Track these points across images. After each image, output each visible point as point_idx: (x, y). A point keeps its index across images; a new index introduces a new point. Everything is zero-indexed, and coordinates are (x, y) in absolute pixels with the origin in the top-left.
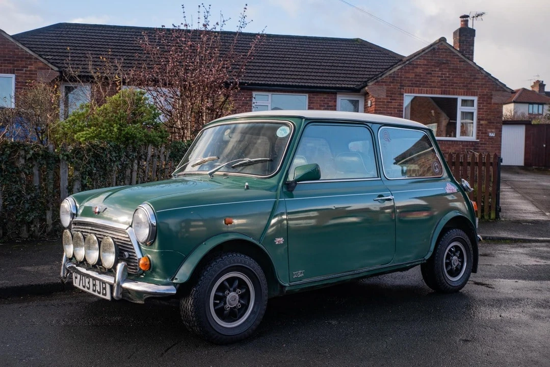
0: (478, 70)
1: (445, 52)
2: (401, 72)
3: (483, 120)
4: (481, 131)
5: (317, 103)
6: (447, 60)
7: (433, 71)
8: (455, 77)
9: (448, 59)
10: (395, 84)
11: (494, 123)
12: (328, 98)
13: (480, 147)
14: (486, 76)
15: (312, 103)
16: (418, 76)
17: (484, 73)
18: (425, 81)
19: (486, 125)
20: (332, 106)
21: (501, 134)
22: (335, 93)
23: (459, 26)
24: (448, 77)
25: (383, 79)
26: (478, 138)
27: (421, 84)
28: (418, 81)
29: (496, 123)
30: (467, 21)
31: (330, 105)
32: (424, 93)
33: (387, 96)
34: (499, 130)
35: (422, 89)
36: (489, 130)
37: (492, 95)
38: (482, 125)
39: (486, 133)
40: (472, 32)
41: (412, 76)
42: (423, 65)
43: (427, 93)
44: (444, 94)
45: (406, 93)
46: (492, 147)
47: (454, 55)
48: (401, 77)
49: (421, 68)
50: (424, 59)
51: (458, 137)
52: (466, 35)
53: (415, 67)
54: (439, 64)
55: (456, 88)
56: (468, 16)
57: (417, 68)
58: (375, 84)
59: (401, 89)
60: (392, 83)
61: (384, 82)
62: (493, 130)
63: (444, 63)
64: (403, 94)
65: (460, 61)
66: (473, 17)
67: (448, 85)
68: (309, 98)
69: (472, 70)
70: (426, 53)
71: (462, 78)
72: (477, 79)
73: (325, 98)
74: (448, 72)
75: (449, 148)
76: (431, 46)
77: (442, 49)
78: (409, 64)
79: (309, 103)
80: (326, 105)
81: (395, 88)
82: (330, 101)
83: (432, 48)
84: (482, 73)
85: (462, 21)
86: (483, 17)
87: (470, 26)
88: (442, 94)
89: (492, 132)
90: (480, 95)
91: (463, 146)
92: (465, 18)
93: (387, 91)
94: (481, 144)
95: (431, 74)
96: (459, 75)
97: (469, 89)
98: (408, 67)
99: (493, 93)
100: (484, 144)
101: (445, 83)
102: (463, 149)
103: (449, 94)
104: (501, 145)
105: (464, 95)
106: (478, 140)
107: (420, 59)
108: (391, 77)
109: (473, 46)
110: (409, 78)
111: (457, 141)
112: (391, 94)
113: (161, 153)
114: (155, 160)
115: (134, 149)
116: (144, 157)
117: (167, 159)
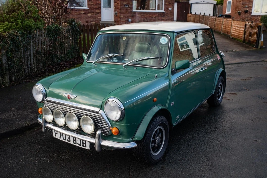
3: (167, 2)
4: (166, 8)
11: (171, 3)
13: (165, 14)
19: (168, 4)
21: (174, 9)
26: (164, 11)
29: (172, 3)
34: (173, 7)
36: (169, 7)
38: (166, 4)
39: (168, 8)
46: (170, 15)
51: (157, 11)
62: (171, 7)
75: (153, 15)
89: (170, 8)
91: (158, 14)
94: (166, 13)
100: (168, 13)
102: (158, 16)
104: (174, 13)
106: (165, 12)
111: (156, 12)
113: (43, 33)
114: (40, 37)
115: (30, 33)
116: (35, 37)
117: (46, 36)
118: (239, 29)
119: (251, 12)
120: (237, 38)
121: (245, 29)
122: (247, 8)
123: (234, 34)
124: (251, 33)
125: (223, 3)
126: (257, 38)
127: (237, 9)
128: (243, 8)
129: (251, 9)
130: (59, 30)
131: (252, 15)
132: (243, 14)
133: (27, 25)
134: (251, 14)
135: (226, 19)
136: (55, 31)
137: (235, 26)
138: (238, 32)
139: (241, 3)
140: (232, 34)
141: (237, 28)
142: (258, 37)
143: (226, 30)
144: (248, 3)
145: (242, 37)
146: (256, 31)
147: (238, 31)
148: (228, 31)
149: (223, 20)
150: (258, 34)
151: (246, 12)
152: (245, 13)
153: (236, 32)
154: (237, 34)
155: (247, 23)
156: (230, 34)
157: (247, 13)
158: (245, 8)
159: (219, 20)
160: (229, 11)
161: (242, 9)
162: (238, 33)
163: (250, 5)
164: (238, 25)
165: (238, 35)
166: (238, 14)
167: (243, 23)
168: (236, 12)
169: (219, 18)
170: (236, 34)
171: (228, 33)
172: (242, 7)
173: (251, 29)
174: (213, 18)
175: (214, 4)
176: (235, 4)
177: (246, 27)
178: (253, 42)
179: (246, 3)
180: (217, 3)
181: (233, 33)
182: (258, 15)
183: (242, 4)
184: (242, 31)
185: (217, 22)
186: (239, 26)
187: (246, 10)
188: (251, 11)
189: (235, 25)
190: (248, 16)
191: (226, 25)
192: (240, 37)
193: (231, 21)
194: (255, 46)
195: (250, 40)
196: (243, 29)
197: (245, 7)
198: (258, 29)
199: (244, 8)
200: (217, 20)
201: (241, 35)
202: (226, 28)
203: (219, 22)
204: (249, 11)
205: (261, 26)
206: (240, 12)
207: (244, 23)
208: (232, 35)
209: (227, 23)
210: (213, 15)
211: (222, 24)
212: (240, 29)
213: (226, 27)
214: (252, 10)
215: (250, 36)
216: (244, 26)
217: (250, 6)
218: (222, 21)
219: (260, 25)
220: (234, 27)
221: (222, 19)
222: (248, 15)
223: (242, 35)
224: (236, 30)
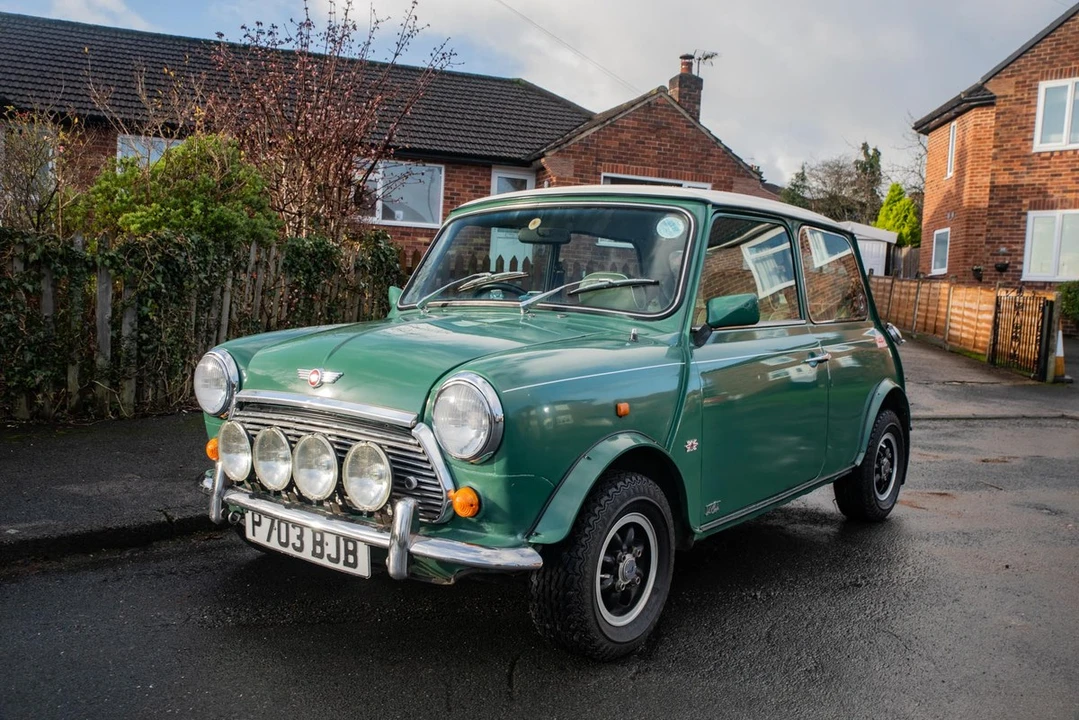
0: (713, 143)
1: (666, 110)
2: (598, 137)
5: (458, 181)
6: (668, 124)
7: (646, 139)
8: (680, 151)
9: (670, 121)
10: (588, 156)
12: (477, 174)
14: (725, 153)
15: (451, 180)
16: (625, 145)
17: (722, 147)
18: (634, 155)
20: (483, 188)
22: (489, 167)
23: (678, 72)
24: (669, 150)
25: (570, 147)
27: (628, 159)
28: (624, 154)
30: (691, 64)
31: (480, 185)
32: (632, 174)
33: (575, 175)
35: (629, 168)
37: (732, 183)
40: (698, 83)
41: (614, 144)
42: (632, 128)
43: (636, 174)
44: (663, 177)
45: (604, 171)
47: (678, 116)
48: (598, 146)
49: (629, 132)
50: (634, 119)
52: (689, 85)
53: (619, 131)
54: (657, 128)
55: (681, 169)
56: (692, 57)
57: (623, 132)
58: (556, 154)
59: (597, 164)
60: (584, 153)
61: (572, 152)
63: (664, 128)
64: (600, 174)
65: (688, 127)
66: (700, 59)
67: (670, 163)
68: (446, 171)
69: (705, 142)
70: (637, 110)
71: (689, 153)
72: (711, 155)
73: (471, 173)
74: (670, 142)
76: (644, 98)
77: (661, 105)
78: (611, 125)
79: (446, 180)
80: (474, 185)
81: (588, 163)
82: (481, 179)
83: (646, 102)
84: (719, 148)
85: (682, 64)
86: (714, 60)
87: (695, 72)
88: (659, 176)
90: (715, 181)
92: (687, 59)
93: (575, 166)
95: (644, 143)
96: (684, 147)
97: (699, 171)
98: (610, 130)
99: (735, 179)
101: (664, 159)
103: (670, 177)
105: (692, 180)
107: (627, 118)
108: (584, 144)
109: (699, 104)
110: (610, 147)
112: (581, 171)
113: (272, 257)
114: (260, 270)
115: (229, 250)
116: (244, 265)
117: (280, 269)
118: (974, 315)
119: (1021, 271)
120: (967, 348)
121: (996, 317)
122: (1004, 254)
123: (956, 337)
124: (1016, 327)
125: (919, 242)
126: (1040, 346)
127: (970, 260)
128: (991, 254)
129: (1019, 259)
130: (328, 254)
131: (1022, 280)
132: (991, 275)
133: (220, 218)
134: (1020, 276)
135: (928, 285)
136: (313, 256)
137: (959, 308)
138: (972, 327)
139: (983, 239)
140: (949, 335)
141: (966, 313)
142: (1044, 339)
143: (930, 322)
144: (1006, 238)
145: (985, 342)
146: (1035, 320)
147: (973, 323)
148: (936, 327)
149: (918, 288)
150: (1042, 331)
151: (1002, 269)
152: (998, 273)
153: (965, 328)
154: (968, 332)
155: (1002, 293)
156: (944, 335)
157: (1004, 274)
158: (999, 255)
159: (903, 290)
160: (943, 266)
161: (988, 258)
162: (972, 330)
163: (1014, 247)
164: (970, 301)
165: (971, 337)
166: (972, 277)
167: (990, 294)
168: (968, 268)
169: (904, 283)
170: (964, 335)
171: (935, 332)
172: (988, 250)
173: (1018, 314)
174: (882, 284)
175: (889, 244)
176: (961, 240)
177: (998, 305)
178: (1026, 360)
179: (999, 238)
180: (898, 241)
181: (953, 332)
182: (1045, 283)
183: (987, 243)
184: (987, 322)
185: (896, 296)
186: (974, 306)
187: (1001, 261)
188: (1019, 267)
189: (961, 304)
190: (1010, 283)
191: (928, 305)
192: (980, 345)
193: (946, 292)
194: (1032, 375)
195: (1015, 351)
196: (990, 317)
197: (998, 251)
198: (1041, 314)
199: (995, 255)
200: (897, 289)
201: (981, 338)
202: (929, 315)
203: (905, 293)
204: (1011, 265)
205: (1052, 302)
206: (980, 270)
207: (990, 296)
208: (949, 340)
209: (931, 297)
210: (887, 272)
211: (915, 301)
212: (980, 317)
213: (927, 310)
214: (1021, 263)
215: (1016, 337)
216: (992, 307)
217: (1016, 250)
218: (913, 291)
219: (1049, 298)
220: (955, 311)
221: (912, 284)
222: (1010, 280)
223: (984, 337)
224: (965, 320)
